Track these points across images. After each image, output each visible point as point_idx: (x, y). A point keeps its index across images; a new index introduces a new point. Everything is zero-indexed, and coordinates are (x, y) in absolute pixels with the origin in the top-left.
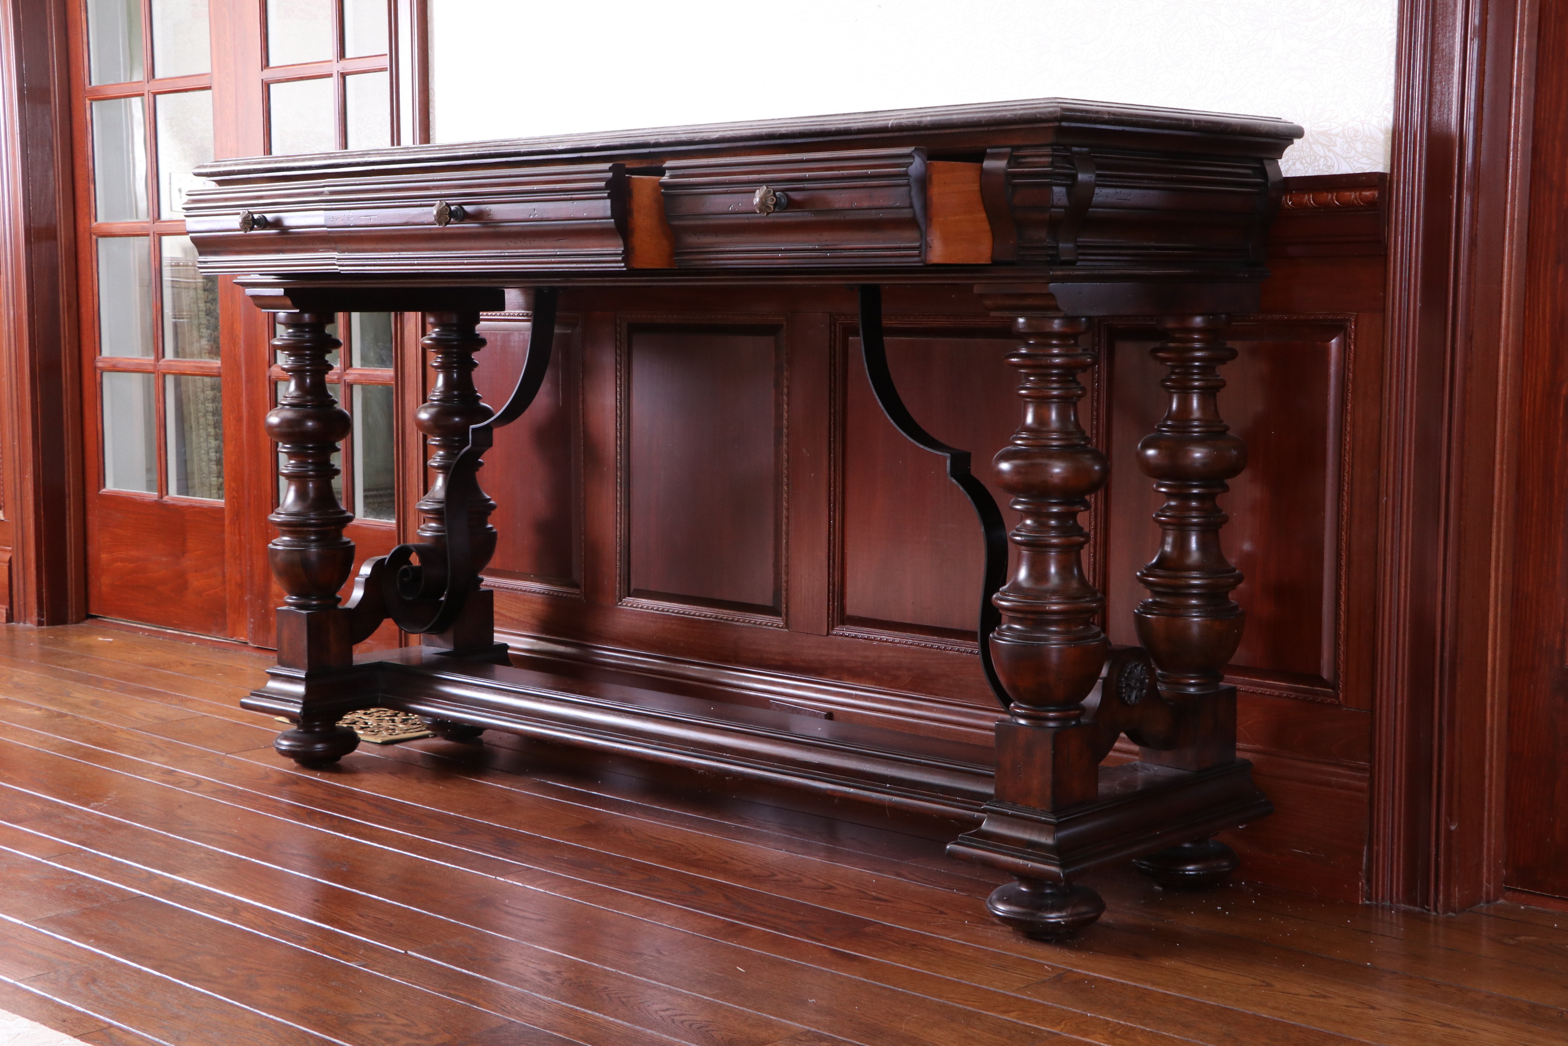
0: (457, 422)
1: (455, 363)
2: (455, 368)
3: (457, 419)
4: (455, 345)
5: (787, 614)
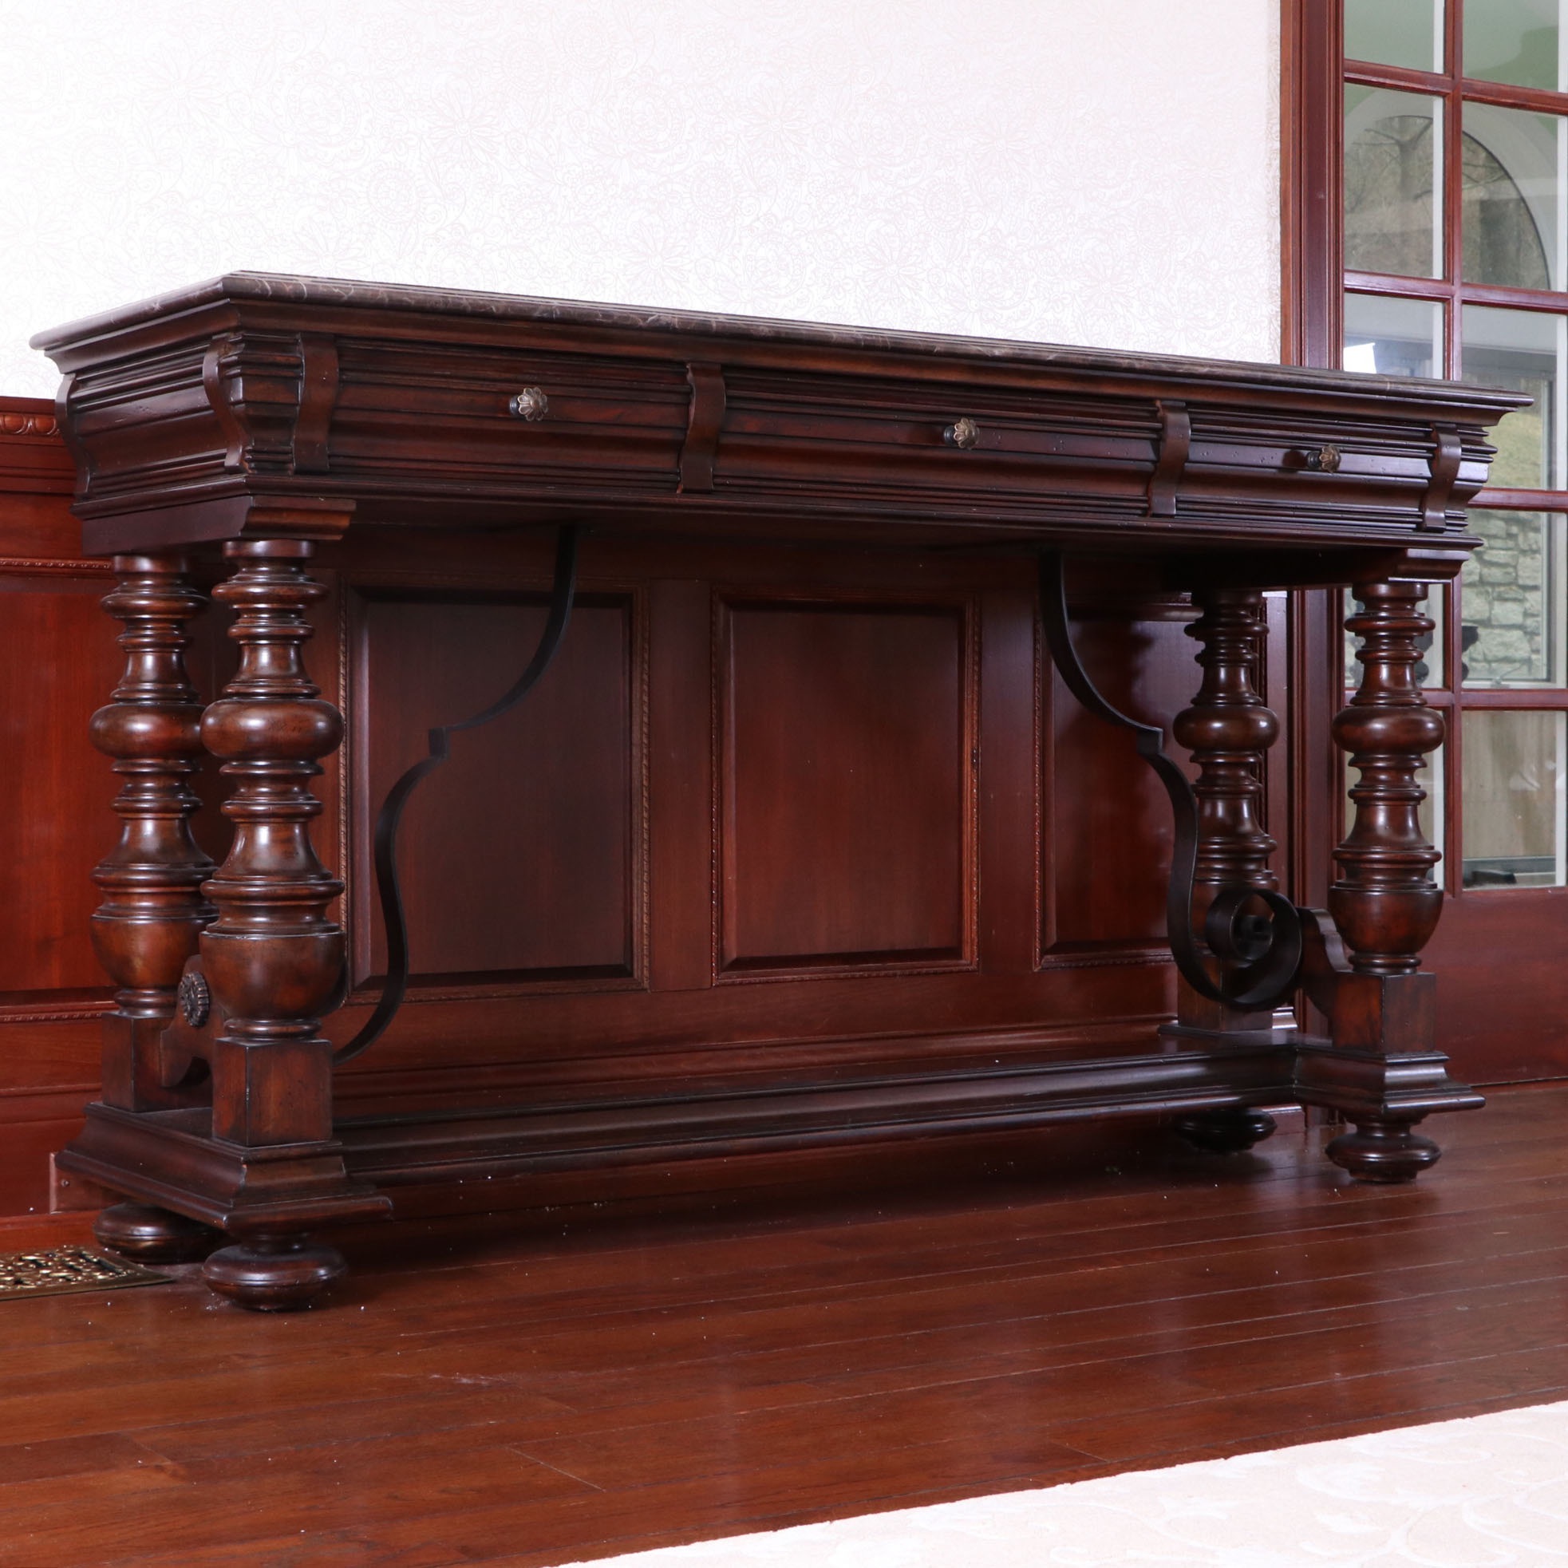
5: (651, 971)
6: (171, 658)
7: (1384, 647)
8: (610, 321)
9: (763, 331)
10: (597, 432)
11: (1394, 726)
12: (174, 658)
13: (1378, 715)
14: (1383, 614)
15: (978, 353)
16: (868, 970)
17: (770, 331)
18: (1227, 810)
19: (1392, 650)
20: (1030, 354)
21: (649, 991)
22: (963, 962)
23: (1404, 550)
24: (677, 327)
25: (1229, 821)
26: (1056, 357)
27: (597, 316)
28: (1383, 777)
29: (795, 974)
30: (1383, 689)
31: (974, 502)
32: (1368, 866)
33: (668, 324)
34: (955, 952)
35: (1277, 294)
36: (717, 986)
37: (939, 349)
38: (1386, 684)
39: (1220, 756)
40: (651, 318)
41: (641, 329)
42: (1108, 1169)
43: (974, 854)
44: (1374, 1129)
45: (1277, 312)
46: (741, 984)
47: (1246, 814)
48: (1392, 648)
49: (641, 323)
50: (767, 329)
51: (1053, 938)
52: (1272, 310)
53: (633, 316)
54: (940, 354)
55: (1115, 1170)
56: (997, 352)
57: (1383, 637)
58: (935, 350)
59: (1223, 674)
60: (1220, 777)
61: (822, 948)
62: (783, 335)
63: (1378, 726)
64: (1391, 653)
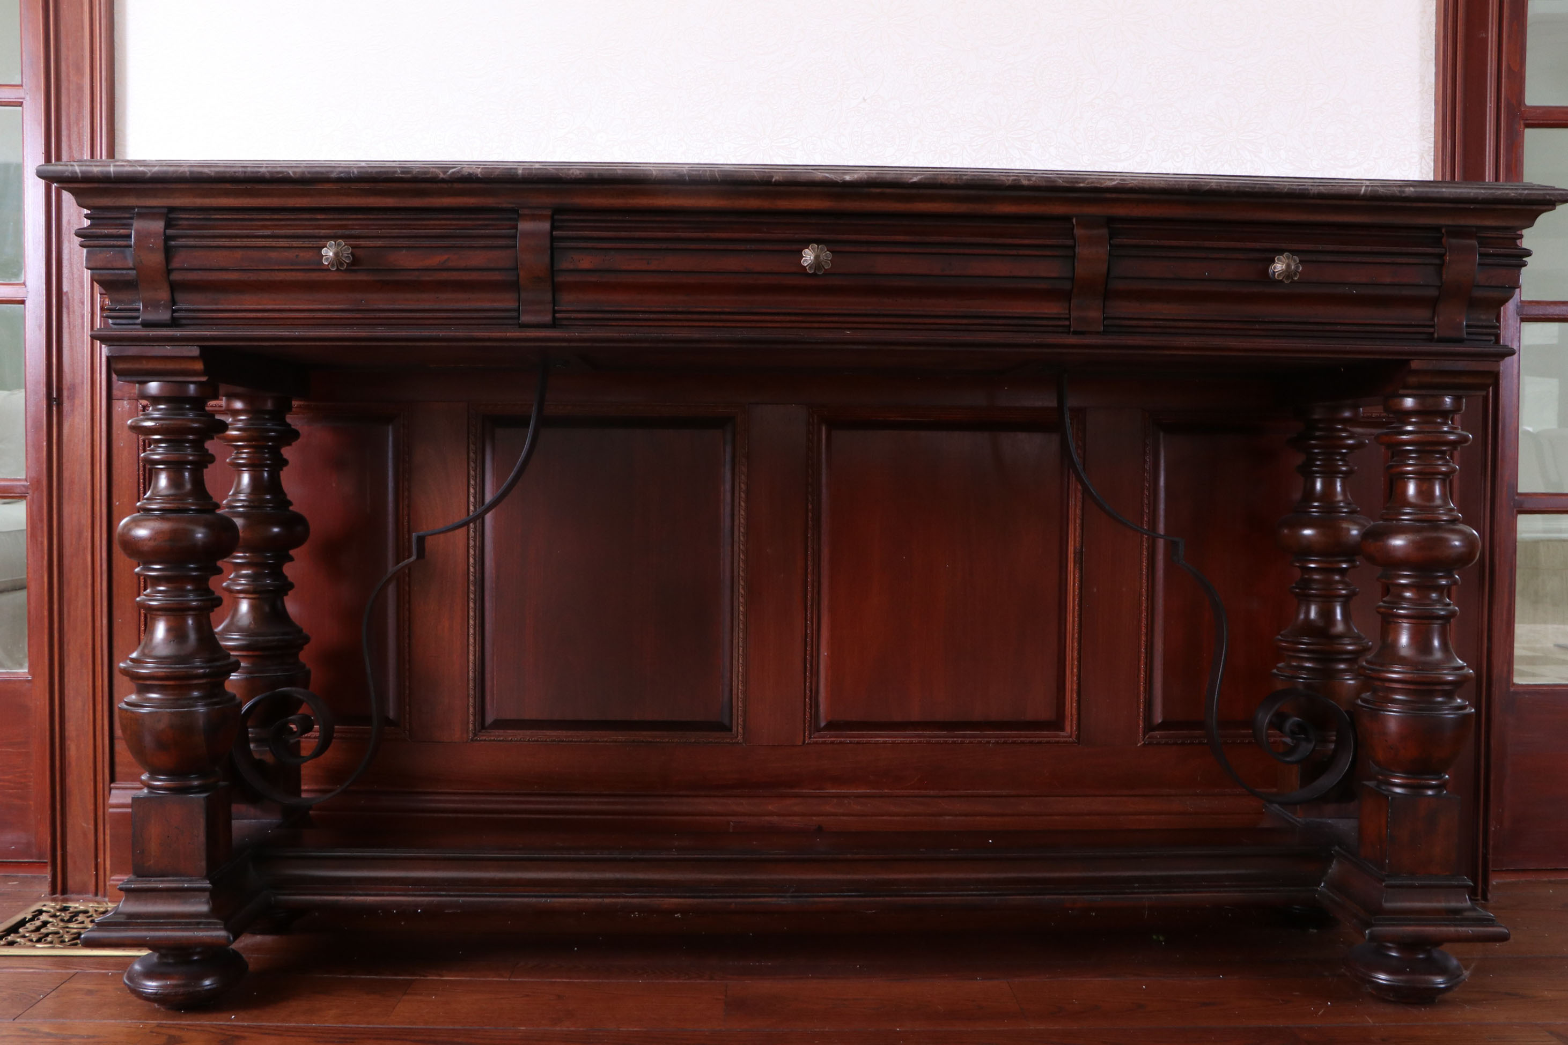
0: (277, 534)
1: (267, 459)
2: (267, 466)
3: (276, 530)
4: (272, 437)
5: (744, 728)
6: (263, 475)
7: (1411, 462)
8: (409, 176)
9: (573, 174)
10: (426, 277)
11: (1414, 542)
12: (266, 475)
13: (1399, 530)
14: (1410, 428)
15: (824, 179)
16: (964, 736)
17: (580, 174)
18: (1320, 613)
19: (1421, 465)
20: (890, 176)
21: (744, 744)
22: (1062, 733)
23: (1407, 362)
24: (479, 175)
25: (1321, 624)
26: (922, 178)
27: (395, 172)
28: (1408, 594)
29: (888, 737)
30: (1409, 505)
31: (846, 325)
32: (1387, 684)
33: (470, 174)
34: (1057, 724)
35: (1429, 131)
36: (808, 744)
37: (777, 178)
38: (1412, 500)
39: (1313, 562)
40: (451, 171)
41: (443, 181)
42: (1154, 937)
43: (1075, 640)
44: (1390, 949)
45: (1429, 147)
46: (832, 743)
47: (1339, 617)
48: (1418, 462)
49: (442, 176)
50: (578, 172)
51: (1158, 718)
52: (1424, 146)
53: (434, 170)
54: (778, 184)
55: (1161, 938)
56: (848, 178)
57: (1410, 451)
58: (774, 180)
59: (1319, 485)
60: (1315, 580)
61: (915, 716)
62: (596, 176)
63: (1398, 542)
64: (1417, 467)
